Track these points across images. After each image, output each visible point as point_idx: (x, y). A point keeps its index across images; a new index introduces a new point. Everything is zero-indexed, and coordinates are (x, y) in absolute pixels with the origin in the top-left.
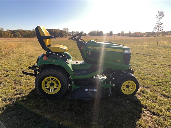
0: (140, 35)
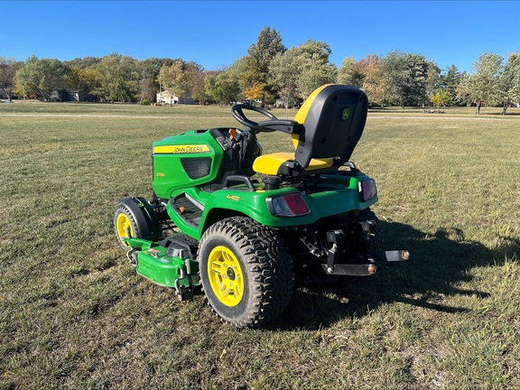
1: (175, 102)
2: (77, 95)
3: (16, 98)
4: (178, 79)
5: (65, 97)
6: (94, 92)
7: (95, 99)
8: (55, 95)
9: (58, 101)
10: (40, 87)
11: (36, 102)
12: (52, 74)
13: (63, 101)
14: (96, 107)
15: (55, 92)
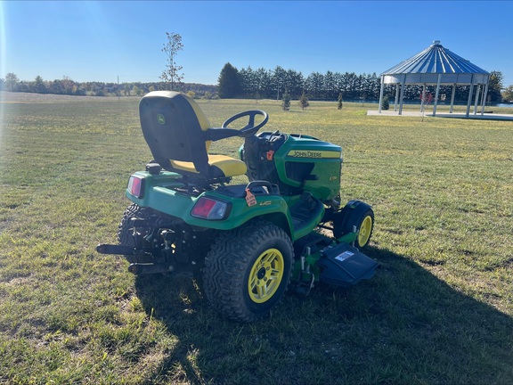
0: (75, 89)
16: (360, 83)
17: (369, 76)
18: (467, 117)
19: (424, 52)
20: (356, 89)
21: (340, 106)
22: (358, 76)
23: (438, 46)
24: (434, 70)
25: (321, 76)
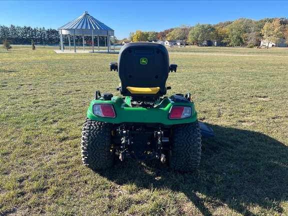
1: (273, 46)
2: (216, 43)
3: (187, 45)
4: (275, 31)
5: (210, 44)
6: (224, 41)
7: (225, 45)
8: (205, 43)
9: (206, 46)
10: (199, 39)
11: (195, 47)
12: (205, 32)
13: (208, 46)
14: (220, 49)
15: (206, 41)
16: (35, 33)
17: (40, 29)
18: (109, 53)
19: (81, 17)
20: (34, 37)
21: (34, 48)
22: (33, 29)
23: (87, 14)
24: (84, 27)
25: (6, 28)
